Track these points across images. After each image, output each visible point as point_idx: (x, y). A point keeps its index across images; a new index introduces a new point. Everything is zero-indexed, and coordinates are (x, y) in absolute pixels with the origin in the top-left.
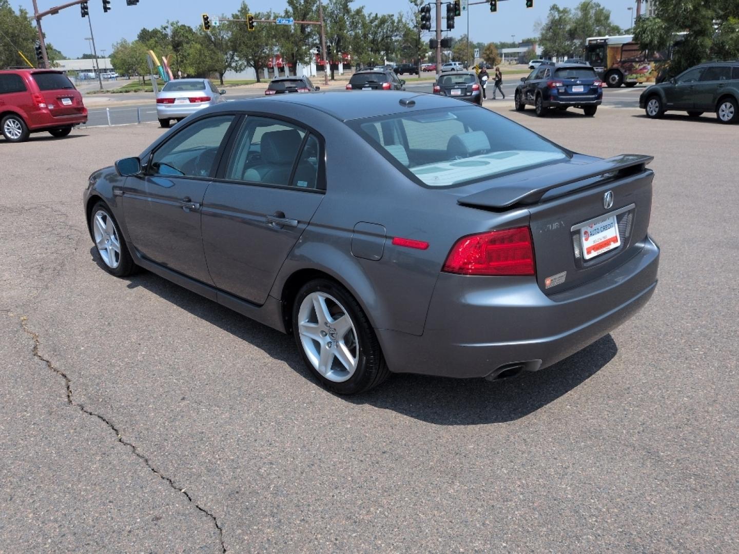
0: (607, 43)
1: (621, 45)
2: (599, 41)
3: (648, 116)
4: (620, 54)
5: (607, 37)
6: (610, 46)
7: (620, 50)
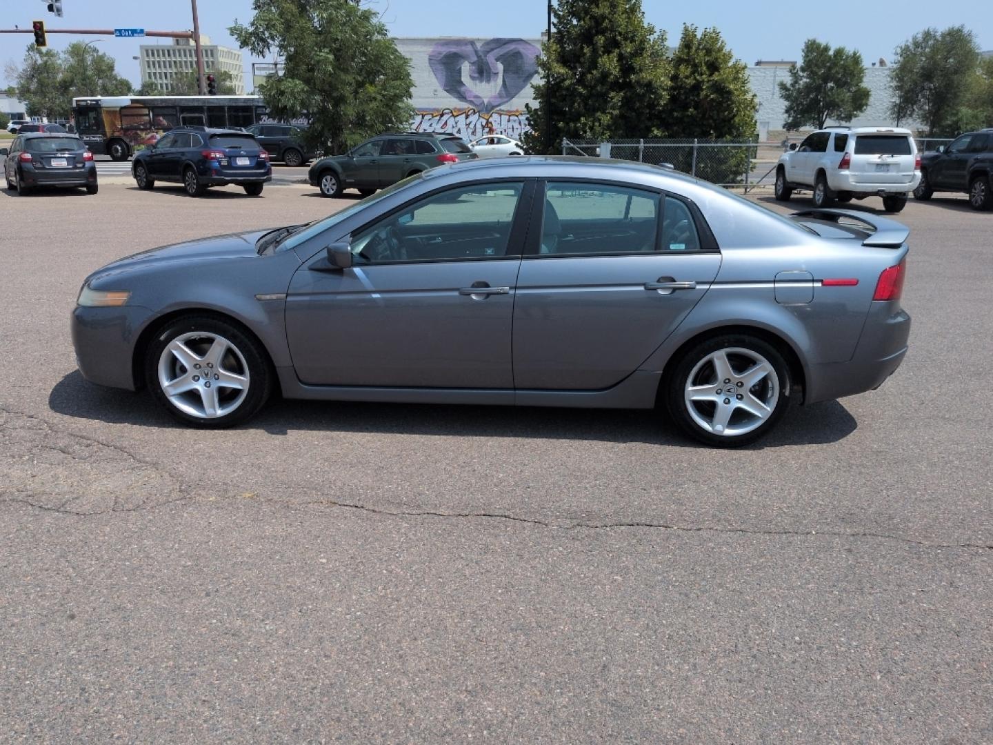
0: (100, 105)
1: (118, 109)
2: (89, 102)
3: (323, 195)
4: (119, 120)
5: (99, 97)
6: (104, 109)
7: (118, 116)
